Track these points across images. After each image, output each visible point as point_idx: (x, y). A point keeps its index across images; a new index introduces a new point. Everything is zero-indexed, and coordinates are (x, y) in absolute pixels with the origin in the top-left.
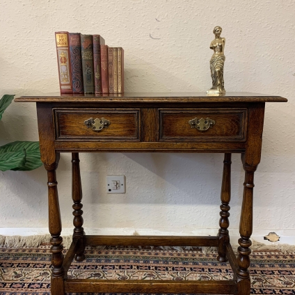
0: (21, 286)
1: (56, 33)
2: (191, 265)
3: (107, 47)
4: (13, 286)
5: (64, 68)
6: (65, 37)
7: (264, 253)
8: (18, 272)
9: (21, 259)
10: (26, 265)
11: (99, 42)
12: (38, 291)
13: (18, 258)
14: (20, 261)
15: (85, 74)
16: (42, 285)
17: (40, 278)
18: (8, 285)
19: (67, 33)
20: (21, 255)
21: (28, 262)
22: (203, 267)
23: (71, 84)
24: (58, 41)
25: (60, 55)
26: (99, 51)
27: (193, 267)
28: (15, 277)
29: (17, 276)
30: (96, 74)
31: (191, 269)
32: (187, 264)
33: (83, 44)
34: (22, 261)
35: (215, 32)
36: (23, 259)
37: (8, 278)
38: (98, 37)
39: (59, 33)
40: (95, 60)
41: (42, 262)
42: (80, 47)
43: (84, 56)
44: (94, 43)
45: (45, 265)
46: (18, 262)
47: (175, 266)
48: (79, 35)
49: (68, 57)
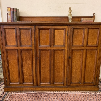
1: (7, 8)
23: (11, 21)
43: (15, 14)
48: (13, 8)
49: (10, 14)
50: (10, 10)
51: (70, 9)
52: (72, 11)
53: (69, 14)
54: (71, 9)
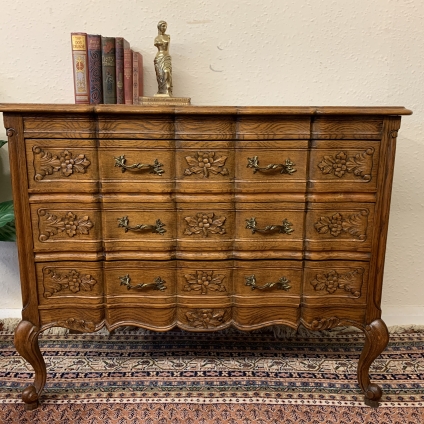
0: (52, 376)
1: (72, 34)
2: (260, 350)
3: (132, 52)
5: (81, 75)
6: (83, 39)
7: (350, 336)
9: (46, 346)
10: (54, 354)
11: (122, 46)
12: (74, 381)
14: (46, 348)
15: (105, 82)
16: (78, 374)
17: (74, 367)
19: (86, 35)
21: (55, 349)
22: (276, 352)
23: (88, 95)
24: (74, 43)
25: (76, 60)
26: (123, 56)
27: (263, 352)
30: (118, 83)
32: (256, 349)
33: (104, 48)
34: (49, 349)
35: (159, 27)
36: (49, 347)
38: (122, 40)
39: (76, 34)
40: (117, 67)
41: (73, 350)
42: (100, 52)
43: (105, 63)
44: (116, 47)
45: (79, 353)
47: (241, 351)
48: (100, 37)
49: (85, 63)
50: (83, 43)
51: (162, 28)
52: (172, 42)
53: (159, 53)
54: (164, 30)
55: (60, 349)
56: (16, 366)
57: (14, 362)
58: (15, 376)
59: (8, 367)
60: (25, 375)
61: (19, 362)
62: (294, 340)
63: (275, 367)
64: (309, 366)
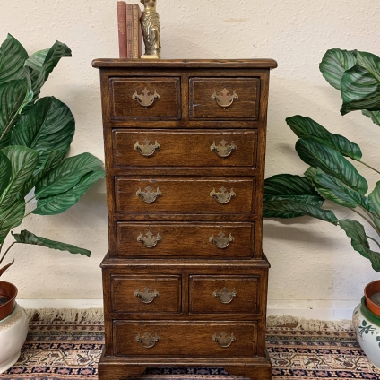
0: (91, 372)
2: (292, 345)
4: (82, 372)
8: (83, 355)
9: (82, 338)
10: (91, 347)
13: (78, 338)
14: (82, 341)
18: (75, 371)
20: (81, 334)
21: (91, 342)
22: (309, 347)
27: (296, 347)
28: (81, 361)
29: (83, 360)
31: (294, 349)
32: (288, 344)
34: (85, 342)
36: (85, 339)
37: (73, 363)
46: (79, 342)
47: (274, 346)
55: (96, 342)
56: (55, 360)
57: (53, 355)
58: (55, 371)
59: (47, 361)
60: (65, 371)
61: (57, 355)
62: (324, 335)
63: (312, 365)
64: (346, 364)
